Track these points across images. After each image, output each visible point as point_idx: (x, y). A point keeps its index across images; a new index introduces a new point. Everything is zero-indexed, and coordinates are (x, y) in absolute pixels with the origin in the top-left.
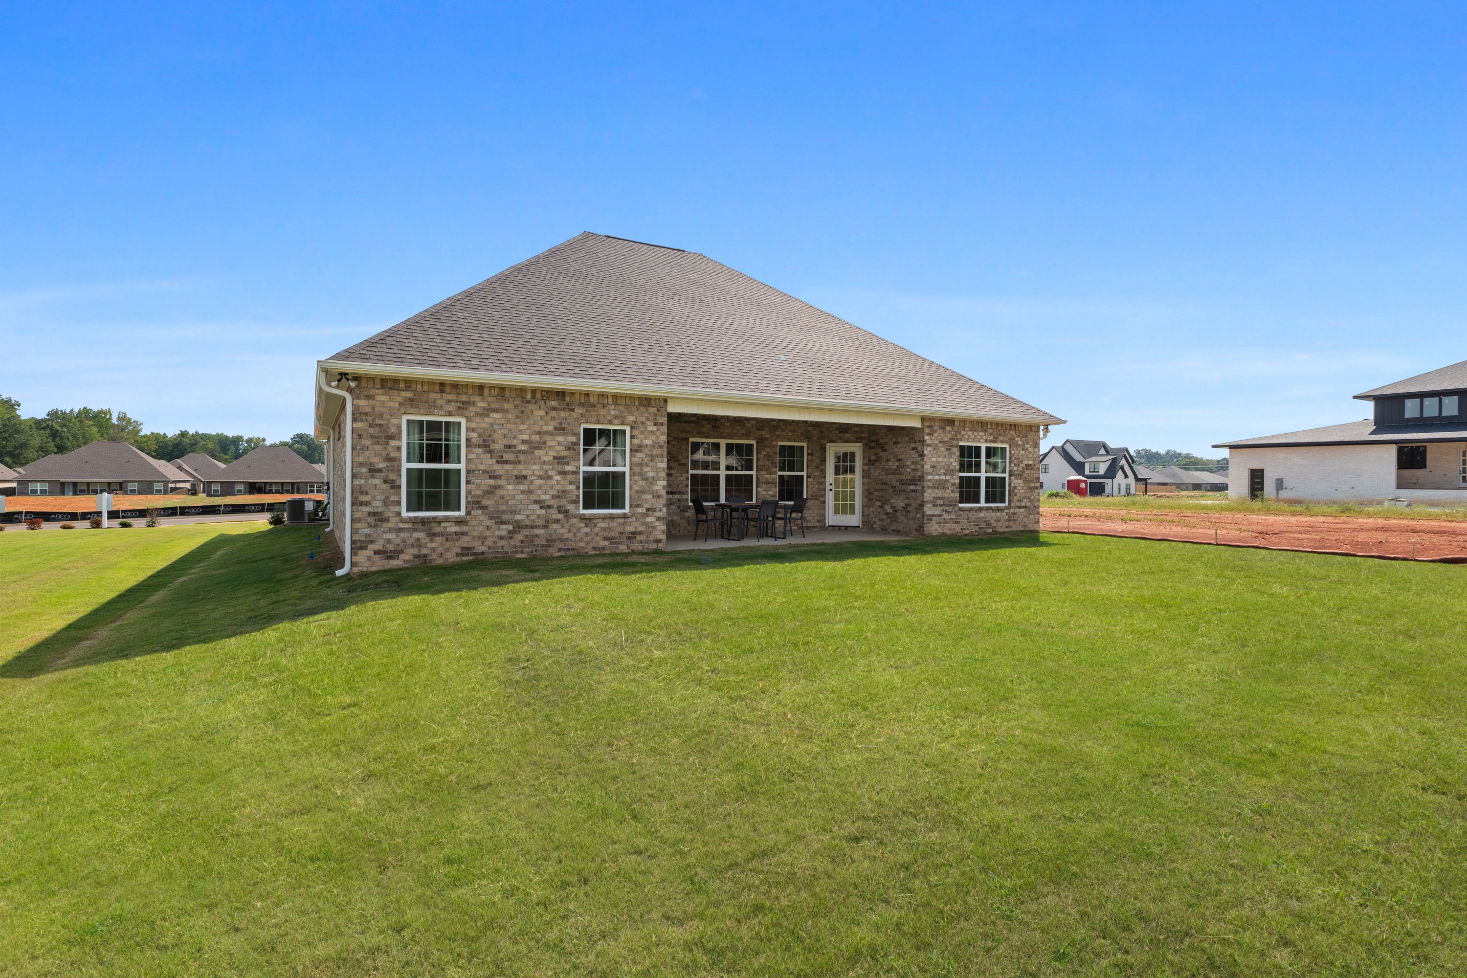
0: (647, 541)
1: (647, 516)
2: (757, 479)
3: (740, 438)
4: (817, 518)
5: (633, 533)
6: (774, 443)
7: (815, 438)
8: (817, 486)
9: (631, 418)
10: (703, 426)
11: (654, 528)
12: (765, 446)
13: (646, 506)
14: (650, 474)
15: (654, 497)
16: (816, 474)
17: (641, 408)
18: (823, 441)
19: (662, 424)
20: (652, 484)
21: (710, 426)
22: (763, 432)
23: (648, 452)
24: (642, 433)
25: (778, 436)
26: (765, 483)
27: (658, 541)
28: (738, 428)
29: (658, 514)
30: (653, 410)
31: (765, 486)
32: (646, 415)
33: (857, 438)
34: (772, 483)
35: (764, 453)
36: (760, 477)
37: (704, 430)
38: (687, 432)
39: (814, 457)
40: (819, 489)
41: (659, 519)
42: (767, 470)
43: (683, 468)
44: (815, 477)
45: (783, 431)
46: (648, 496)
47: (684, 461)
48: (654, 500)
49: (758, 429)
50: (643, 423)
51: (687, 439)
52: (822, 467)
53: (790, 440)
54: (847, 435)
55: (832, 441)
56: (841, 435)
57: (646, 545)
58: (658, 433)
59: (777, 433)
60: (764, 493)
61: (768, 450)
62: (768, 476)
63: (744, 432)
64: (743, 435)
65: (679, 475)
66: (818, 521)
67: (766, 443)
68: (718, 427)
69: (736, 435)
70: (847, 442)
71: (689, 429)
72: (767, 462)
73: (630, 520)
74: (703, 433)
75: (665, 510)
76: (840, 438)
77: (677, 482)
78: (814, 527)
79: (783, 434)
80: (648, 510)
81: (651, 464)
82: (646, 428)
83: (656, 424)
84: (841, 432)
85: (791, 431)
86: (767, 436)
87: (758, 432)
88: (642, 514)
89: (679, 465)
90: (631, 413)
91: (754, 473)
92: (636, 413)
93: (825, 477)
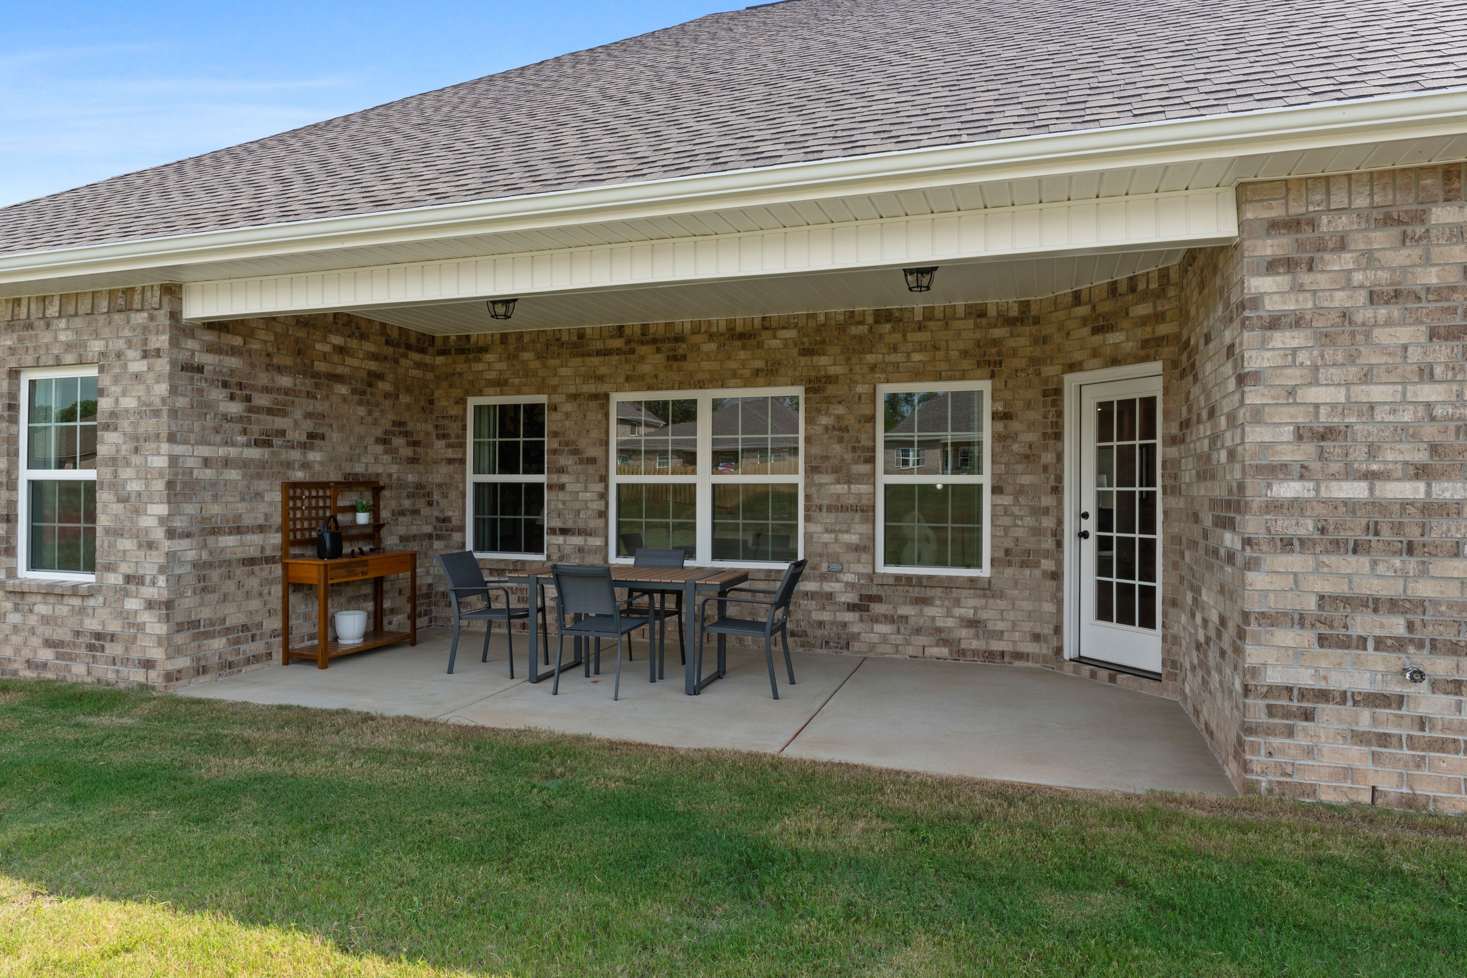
0: (126, 661)
1: (127, 594)
2: (807, 497)
3: (748, 383)
4: (1027, 627)
5: (98, 636)
6: (861, 389)
7: (1018, 363)
8: (1029, 521)
9: (96, 346)
10: (642, 359)
11: (141, 627)
12: (828, 400)
13: (125, 568)
14: (134, 486)
15: (140, 546)
16: (1026, 479)
17: (117, 317)
18: (1050, 370)
19: (158, 353)
20: (137, 511)
21: (660, 358)
22: (823, 360)
23: (129, 430)
24: (116, 380)
25: (873, 368)
26: (830, 509)
27: (148, 664)
28: (742, 355)
29: (149, 592)
30: (140, 318)
31: (829, 518)
32: (127, 333)
33: (1145, 343)
34: (854, 509)
35: (824, 420)
36: (814, 491)
37: (646, 368)
38: (600, 378)
39: (1015, 426)
40: (1036, 532)
41: (150, 605)
42: (836, 470)
43: (591, 469)
44: (1020, 491)
45: (894, 349)
46: (127, 544)
47: (591, 452)
48: (142, 553)
49: (807, 352)
50: (119, 355)
51: (607, 397)
52: (1048, 458)
53: (917, 376)
54: (1114, 338)
55: (1073, 367)
56: (1097, 339)
57: (124, 671)
58: (150, 378)
59: (870, 358)
60: (827, 537)
61: (840, 410)
62: (841, 489)
63: (759, 364)
64: (757, 372)
65: (578, 487)
66: (1037, 637)
67: (831, 390)
68: (684, 358)
69: (734, 374)
70: (1115, 362)
71: (603, 370)
72: (837, 448)
73: (91, 602)
74: (642, 377)
75: (162, 581)
76: (1095, 353)
77: (577, 506)
78: (1018, 656)
79: (892, 358)
80: (128, 579)
81: (136, 460)
82: (125, 366)
83: (145, 355)
84: (1096, 331)
85: (922, 348)
86: (834, 370)
87: (803, 361)
88: (115, 589)
89: (581, 461)
90: (97, 335)
91: (799, 479)
92: (106, 332)
93: (1057, 490)
